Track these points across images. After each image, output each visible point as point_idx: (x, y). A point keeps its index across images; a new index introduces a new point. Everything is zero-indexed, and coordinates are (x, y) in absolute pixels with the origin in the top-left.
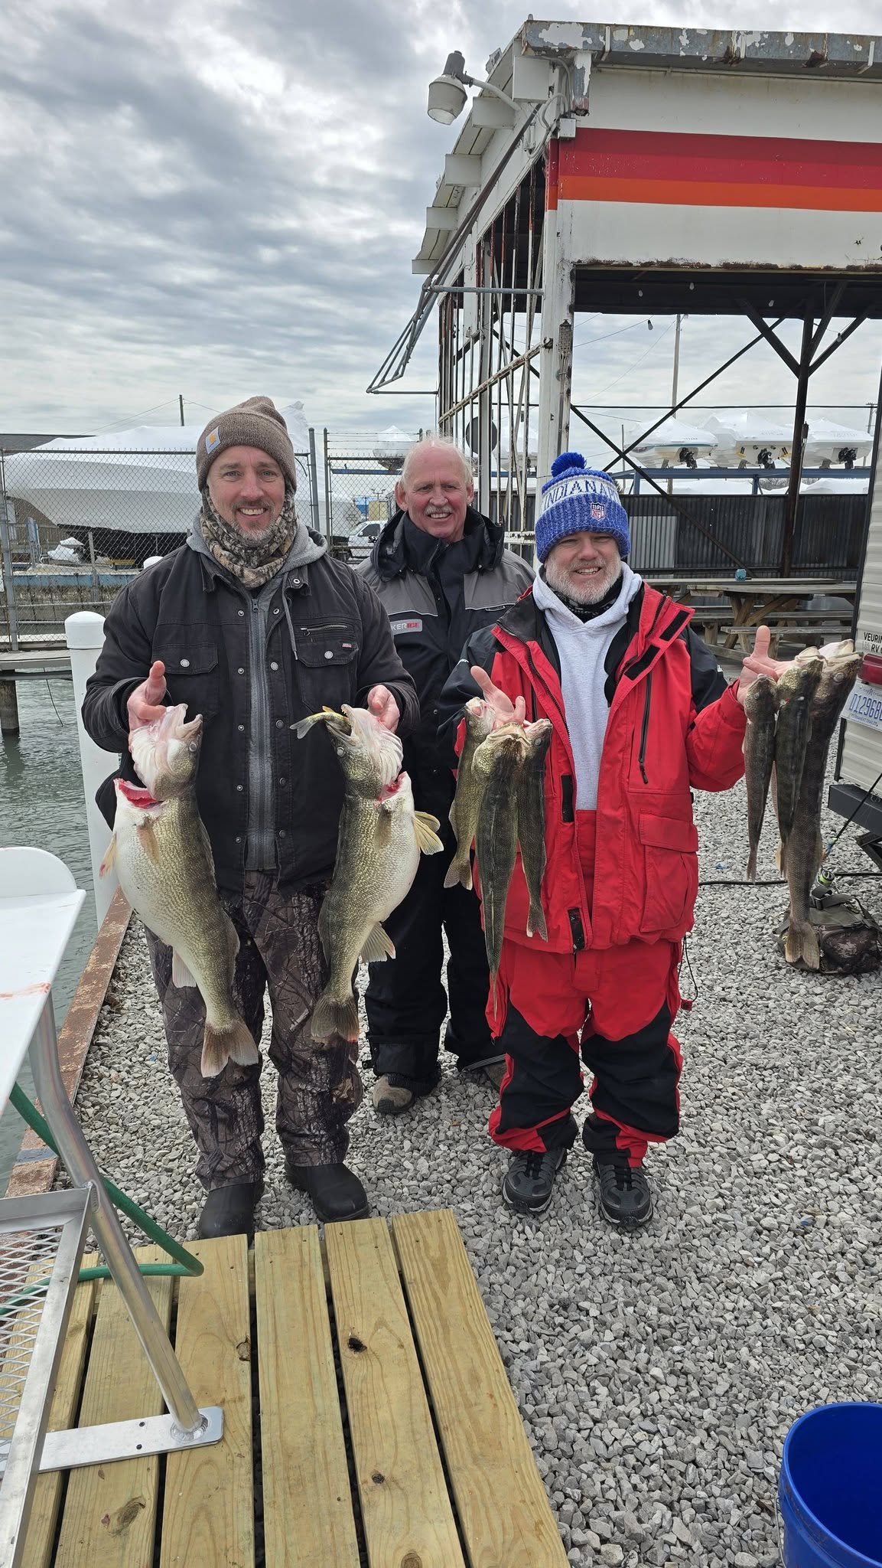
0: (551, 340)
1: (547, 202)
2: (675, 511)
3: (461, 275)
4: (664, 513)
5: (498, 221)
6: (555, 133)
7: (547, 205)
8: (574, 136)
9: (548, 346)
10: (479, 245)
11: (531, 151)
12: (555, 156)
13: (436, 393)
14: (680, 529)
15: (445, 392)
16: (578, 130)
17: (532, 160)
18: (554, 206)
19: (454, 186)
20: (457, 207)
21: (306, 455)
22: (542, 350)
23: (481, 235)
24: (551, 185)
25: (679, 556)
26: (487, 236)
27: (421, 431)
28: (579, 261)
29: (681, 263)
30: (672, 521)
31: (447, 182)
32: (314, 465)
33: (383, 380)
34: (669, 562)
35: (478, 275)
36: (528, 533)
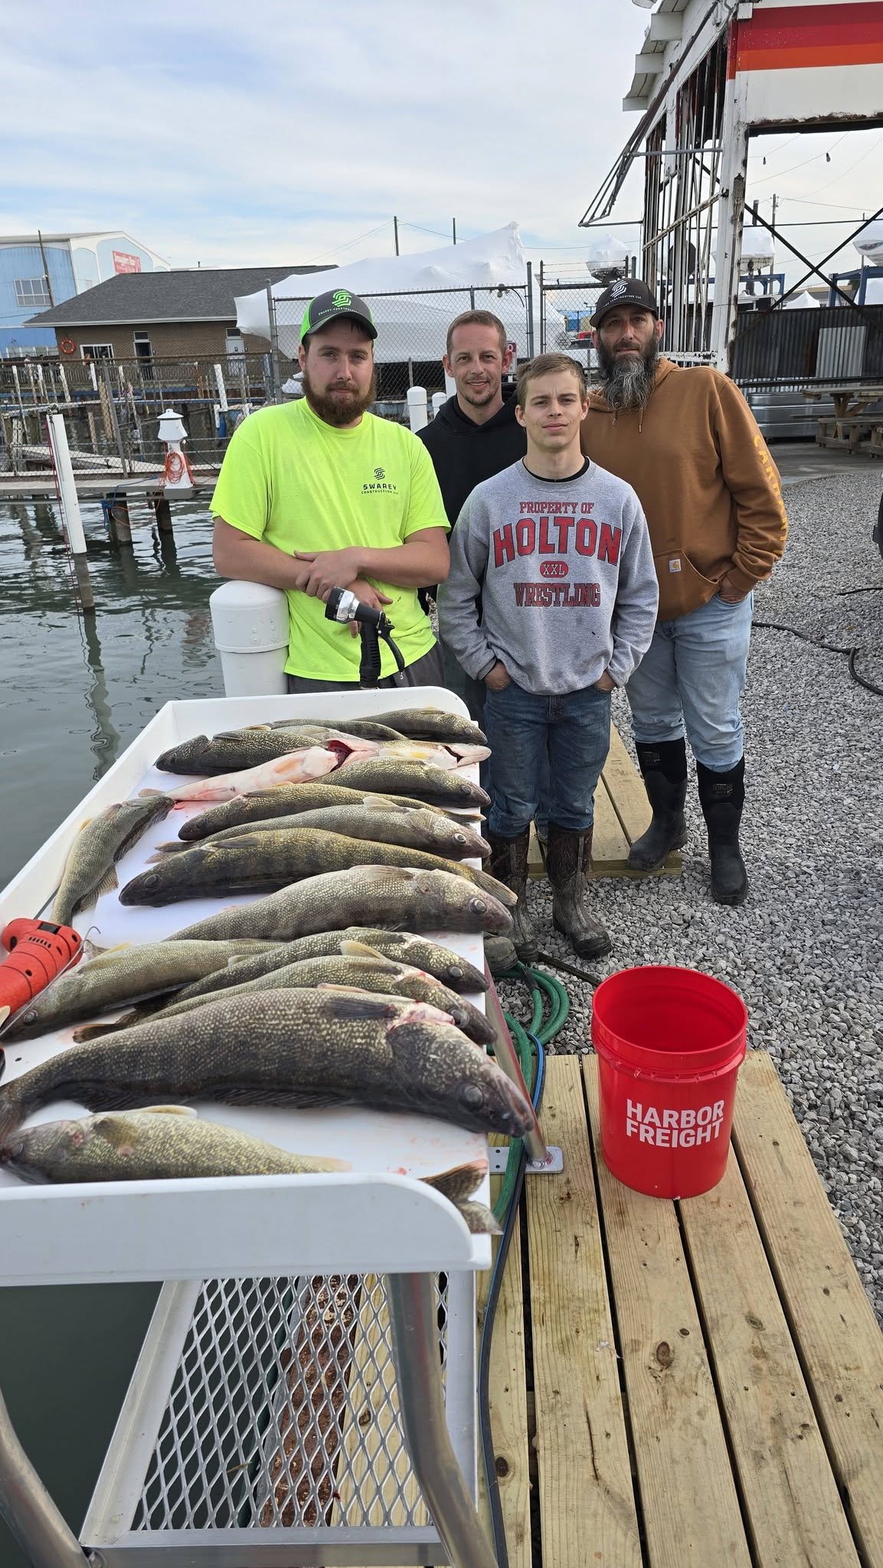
0: (728, 190)
1: (728, 72)
2: (864, 320)
3: (664, 116)
4: (854, 323)
5: (693, 75)
6: (736, 14)
7: (727, 76)
8: (750, 17)
9: (725, 195)
10: (678, 93)
11: (718, 25)
12: (735, 35)
13: (641, 222)
14: (869, 339)
15: (650, 221)
16: (754, 11)
17: (718, 34)
18: (733, 77)
19: (657, 42)
20: (663, 52)
21: (524, 287)
22: (721, 198)
23: (680, 85)
24: (731, 57)
25: (867, 365)
26: (685, 85)
27: (627, 258)
28: (753, 122)
29: (840, 116)
30: (861, 331)
31: (652, 39)
32: (530, 296)
33: (593, 216)
34: (855, 369)
35: (677, 121)
36: (705, 353)
